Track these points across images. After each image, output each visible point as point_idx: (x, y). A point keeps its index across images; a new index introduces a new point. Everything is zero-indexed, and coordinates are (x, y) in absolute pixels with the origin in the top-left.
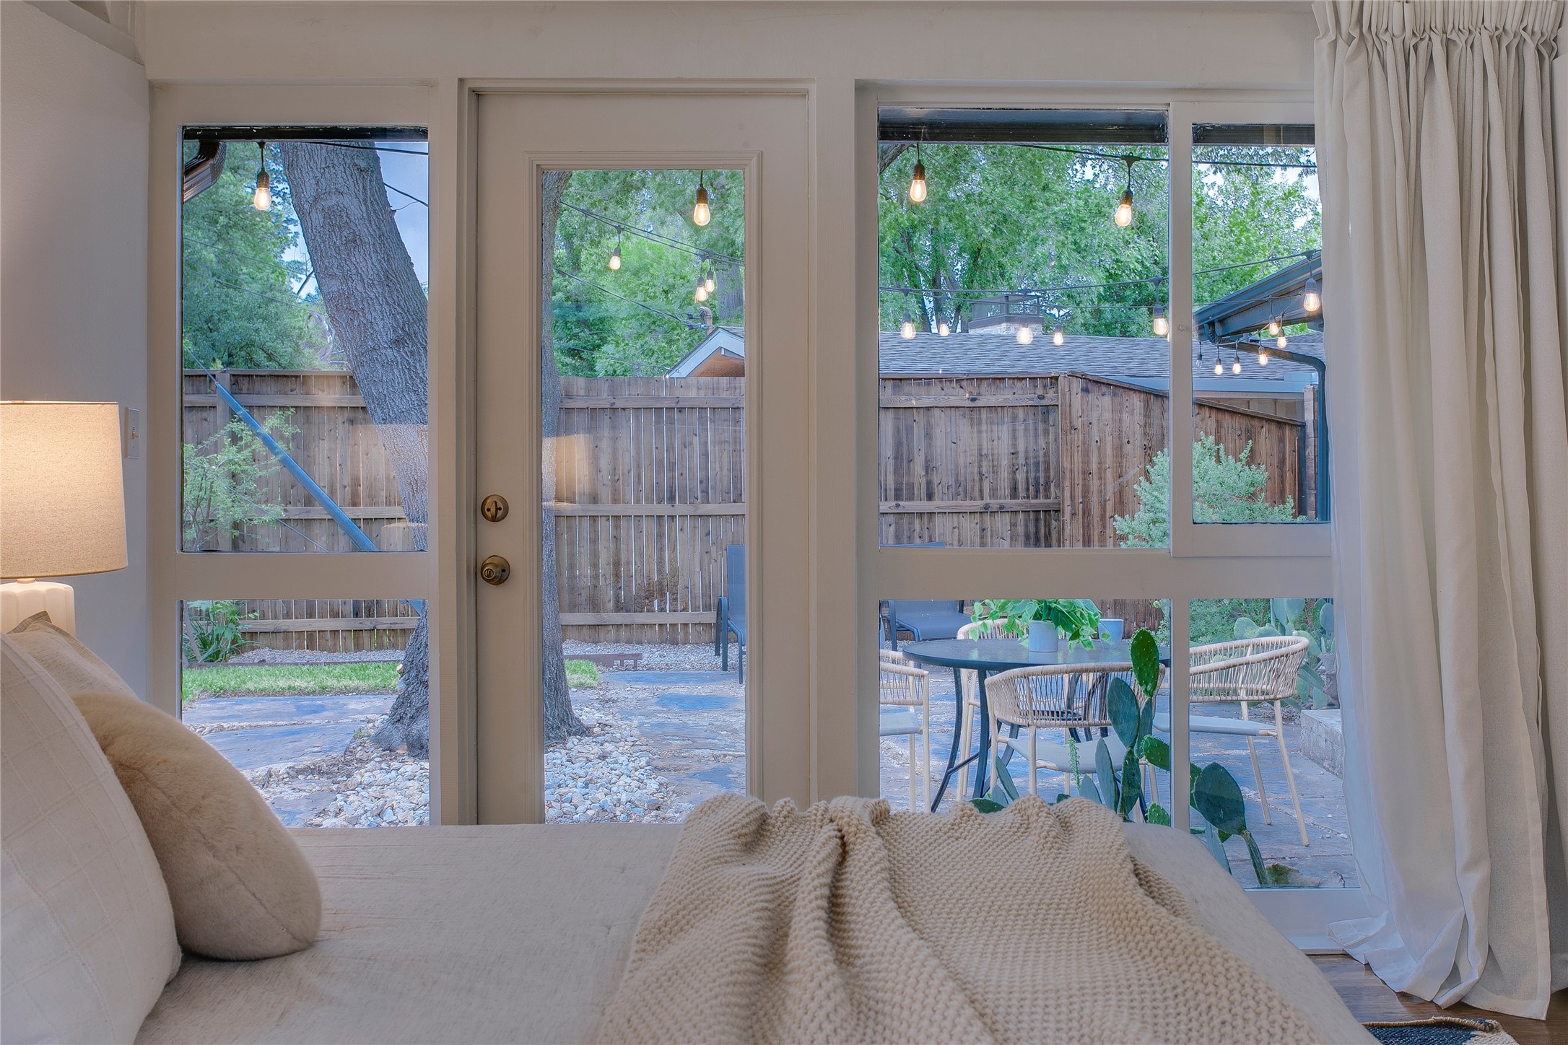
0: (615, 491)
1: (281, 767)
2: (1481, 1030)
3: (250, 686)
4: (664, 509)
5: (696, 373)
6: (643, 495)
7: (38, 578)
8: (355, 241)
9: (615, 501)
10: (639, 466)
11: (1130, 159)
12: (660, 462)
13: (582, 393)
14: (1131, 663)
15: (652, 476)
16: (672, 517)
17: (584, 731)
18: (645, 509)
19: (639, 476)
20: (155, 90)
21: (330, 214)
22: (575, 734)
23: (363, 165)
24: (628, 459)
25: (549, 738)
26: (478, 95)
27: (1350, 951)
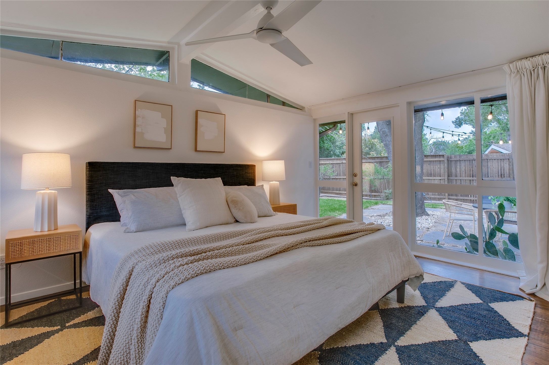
0: (460, 175)
1: (375, 215)
2: (528, 300)
3: (388, 203)
4: (471, 178)
5: (489, 153)
6: (466, 176)
7: (275, 181)
8: (387, 135)
9: (460, 177)
10: (465, 171)
11: (492, 106)
12: (470, 170)
13: (453, 158)
14: (498, 210)
15: (468, 173)
16: (473, 180)
17: (428, 215)
18: (467, 178)
19: (465, 172)
20: (315, 120)
21: (383, 132)
22: (425, 215)
23: (388, 124)
24: (463, 169)
25: (419, 215)
26: (352, 114)
27: (520, 277)
